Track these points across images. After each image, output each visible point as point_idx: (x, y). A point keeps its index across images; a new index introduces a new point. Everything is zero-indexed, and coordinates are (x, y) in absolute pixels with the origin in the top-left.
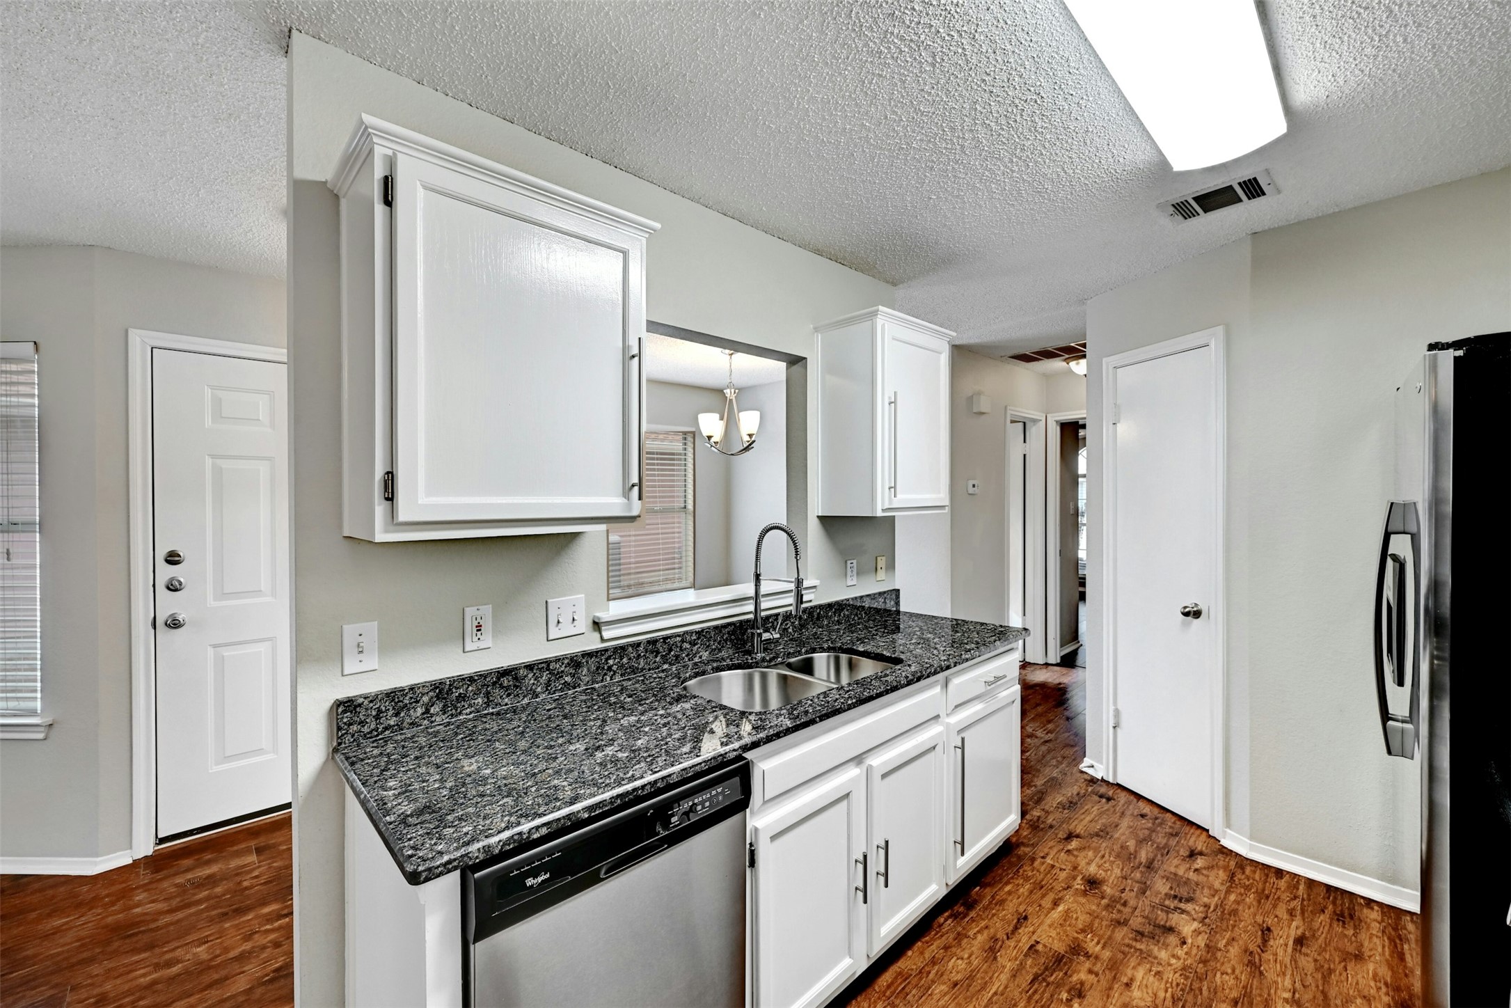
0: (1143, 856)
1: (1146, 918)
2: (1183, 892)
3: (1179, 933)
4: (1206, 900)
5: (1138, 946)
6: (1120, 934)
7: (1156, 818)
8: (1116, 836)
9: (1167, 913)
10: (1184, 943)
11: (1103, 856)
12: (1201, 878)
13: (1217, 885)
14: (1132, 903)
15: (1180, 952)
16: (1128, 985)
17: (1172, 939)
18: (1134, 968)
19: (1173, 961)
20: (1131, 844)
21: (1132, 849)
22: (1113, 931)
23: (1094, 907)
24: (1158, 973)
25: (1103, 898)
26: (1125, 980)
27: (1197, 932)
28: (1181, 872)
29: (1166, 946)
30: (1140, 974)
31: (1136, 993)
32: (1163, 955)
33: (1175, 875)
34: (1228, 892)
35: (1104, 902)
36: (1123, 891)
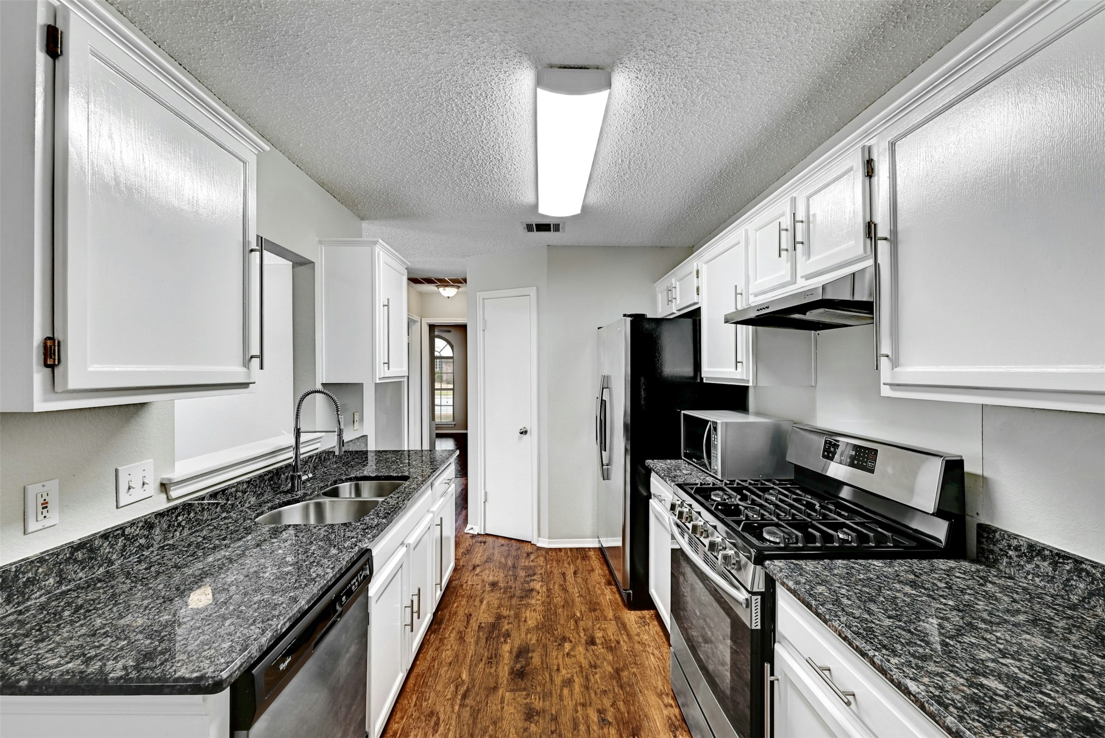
0: (510, 563)
1: (522, 589)
2: (531, 572)
3: (536, 590)
4: (540, 572)
5: (523, 603)
6: (514, 601)
7: (508, 544)
8: (495, 559)
9: (528, 583)
10: (539, 593)
11: (493, 570)
12: (535, 563)
13: (542, 564)
14: (513, 586)
15: (539, 597)
16: (525, 621)
17: (534, 593)
18: (525, 613)
19: (538, 602)
20: (503, 560)
21: (504, 562)
22: (511, 602)
23: (499, 595)
24: (534, 610)
25: (501, 589)
26: (523, 619)
27: (542, 586)
28: (527, 564)
29: (533, 597)
30: (528, 614)
31: (530, 622)
32: (533, 602)
33: (525, 566)
34: (546, 565)
35: (502, 590)
36: (508, 582)
